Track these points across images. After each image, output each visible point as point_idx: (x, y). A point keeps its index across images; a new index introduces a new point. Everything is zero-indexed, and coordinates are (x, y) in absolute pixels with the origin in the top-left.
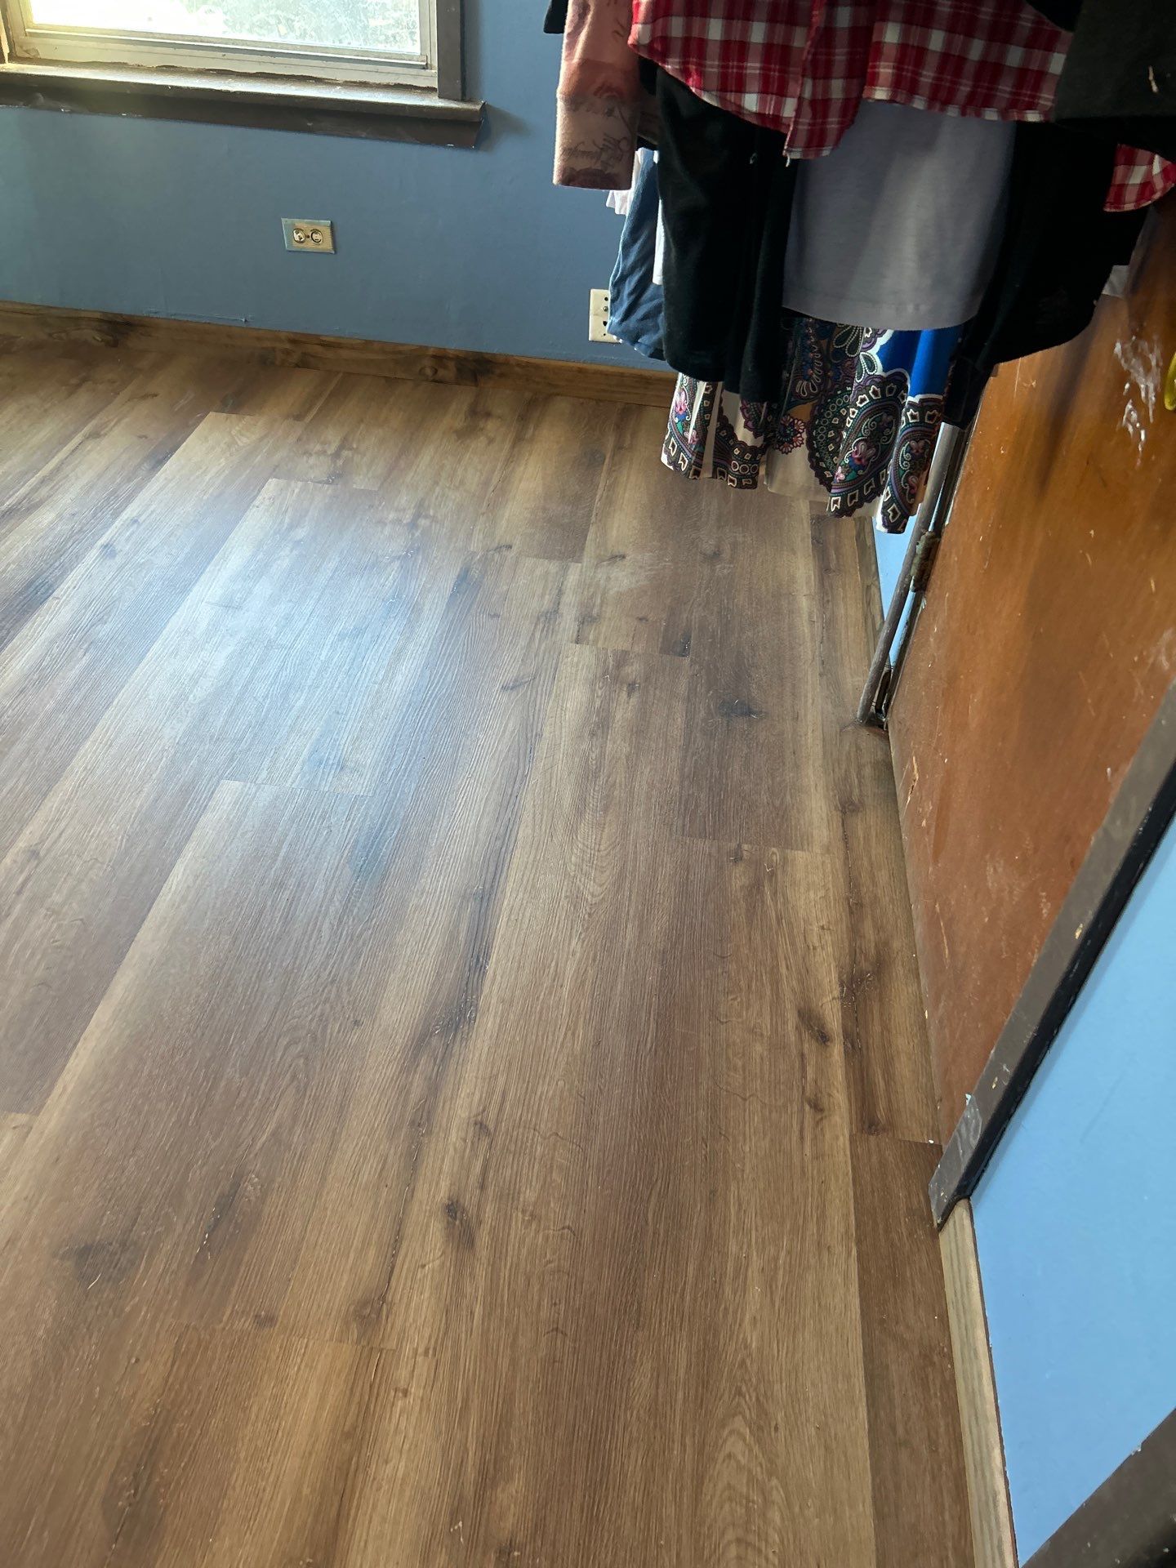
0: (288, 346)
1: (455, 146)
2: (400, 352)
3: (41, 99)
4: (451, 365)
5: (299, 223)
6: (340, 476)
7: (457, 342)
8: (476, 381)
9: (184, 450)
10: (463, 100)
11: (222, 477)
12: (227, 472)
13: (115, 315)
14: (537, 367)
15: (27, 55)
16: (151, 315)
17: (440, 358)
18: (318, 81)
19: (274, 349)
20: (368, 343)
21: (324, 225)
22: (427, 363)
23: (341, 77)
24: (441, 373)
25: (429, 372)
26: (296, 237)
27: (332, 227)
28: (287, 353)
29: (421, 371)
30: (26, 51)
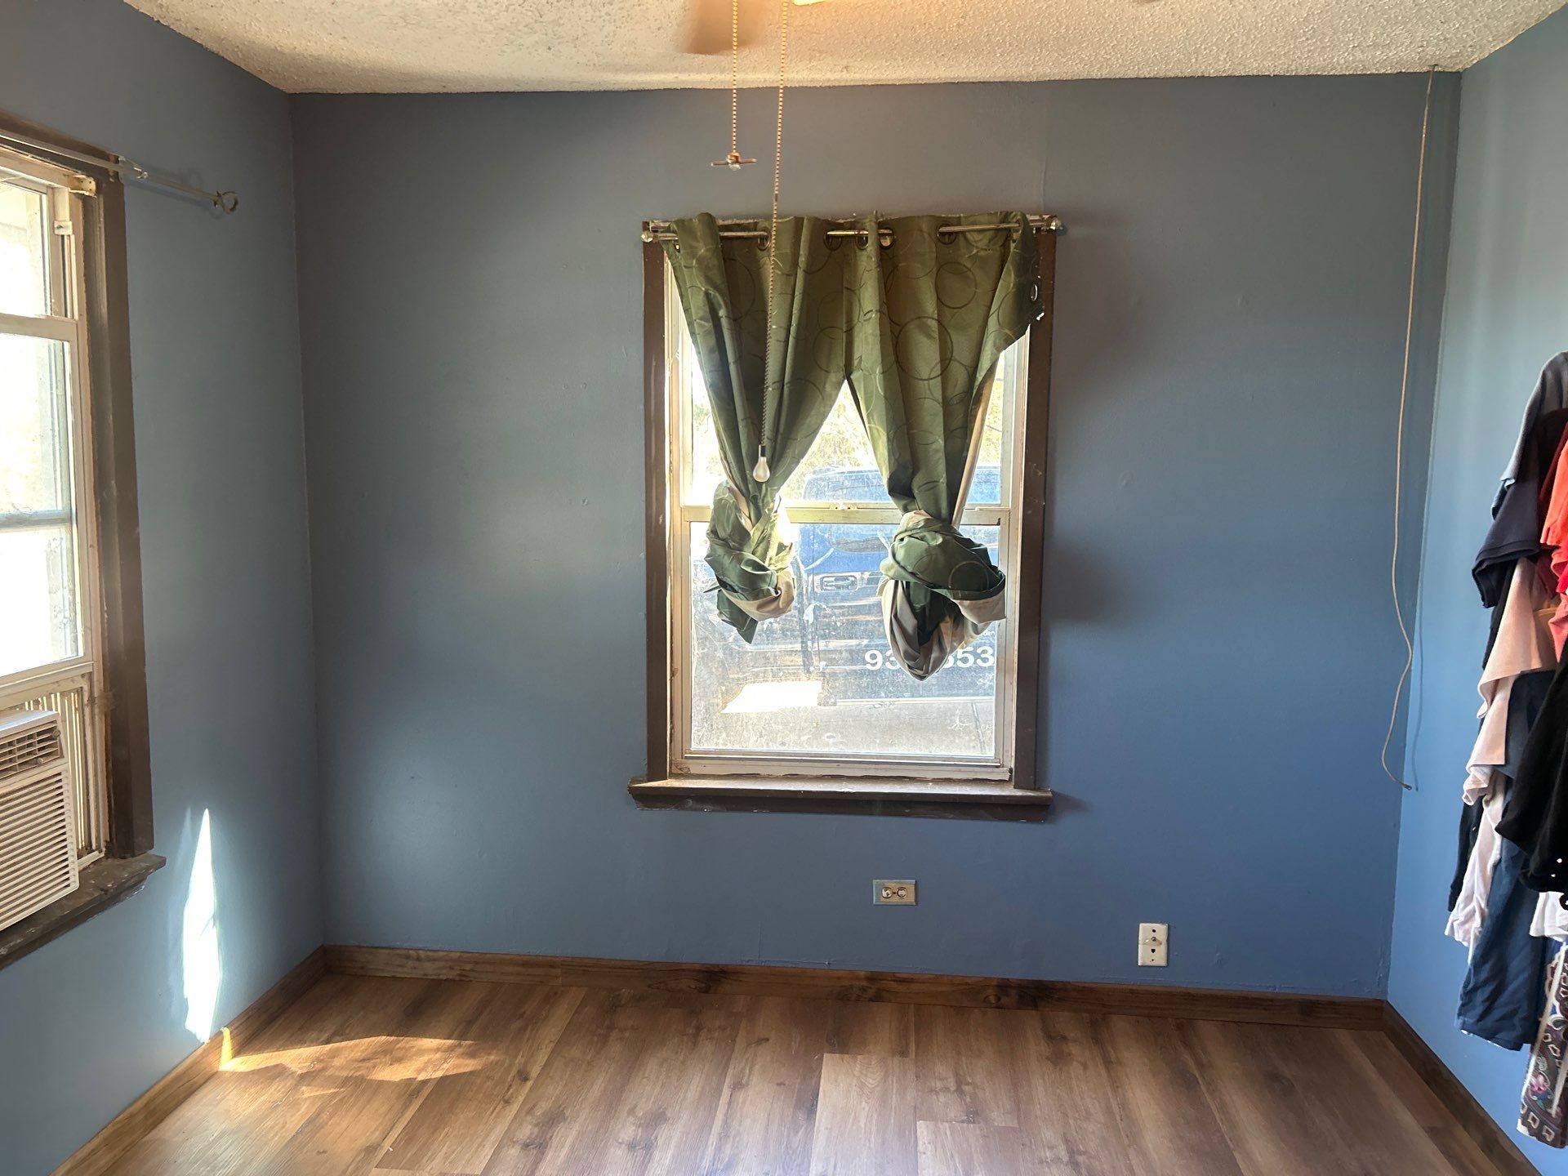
0: (865, 983)
1: (1027, 821)
2: (967, 984)
3: (690, 803)
4: (1014, 992)
5: (888, 883)
6: (976, 1113)
7: (1018, 971)
8: (1035, 1006)
9: (825, 1096)
10: (1034, 789)
11: (874, 1121)
12: (875, 1116)
13: (713, 965)
14: (1092, 990)
15: (680, 772)
16: (744, 963)
17: (1004, 986)
18: (912, 780)
19: (852, 986)
20: (938, 977)
21: (910, 884)
22: (990, 991)
23: (930, 776)
24: (1005, 1000)
25: (992, 999)
26: (884, 894)
27: (916, 885)
28: (863, 989)
29: (986, 999)
30: (680, 769)
